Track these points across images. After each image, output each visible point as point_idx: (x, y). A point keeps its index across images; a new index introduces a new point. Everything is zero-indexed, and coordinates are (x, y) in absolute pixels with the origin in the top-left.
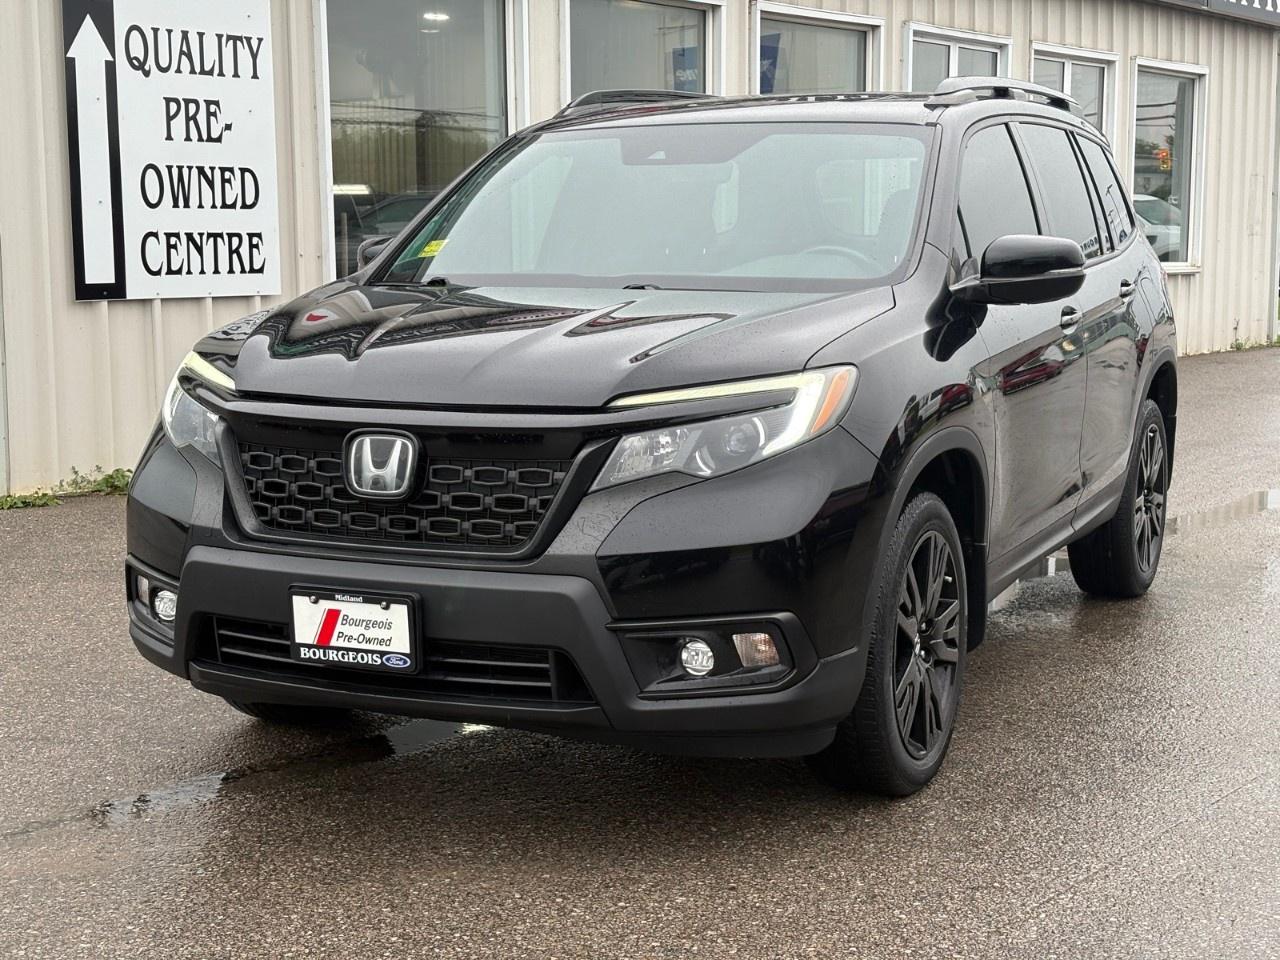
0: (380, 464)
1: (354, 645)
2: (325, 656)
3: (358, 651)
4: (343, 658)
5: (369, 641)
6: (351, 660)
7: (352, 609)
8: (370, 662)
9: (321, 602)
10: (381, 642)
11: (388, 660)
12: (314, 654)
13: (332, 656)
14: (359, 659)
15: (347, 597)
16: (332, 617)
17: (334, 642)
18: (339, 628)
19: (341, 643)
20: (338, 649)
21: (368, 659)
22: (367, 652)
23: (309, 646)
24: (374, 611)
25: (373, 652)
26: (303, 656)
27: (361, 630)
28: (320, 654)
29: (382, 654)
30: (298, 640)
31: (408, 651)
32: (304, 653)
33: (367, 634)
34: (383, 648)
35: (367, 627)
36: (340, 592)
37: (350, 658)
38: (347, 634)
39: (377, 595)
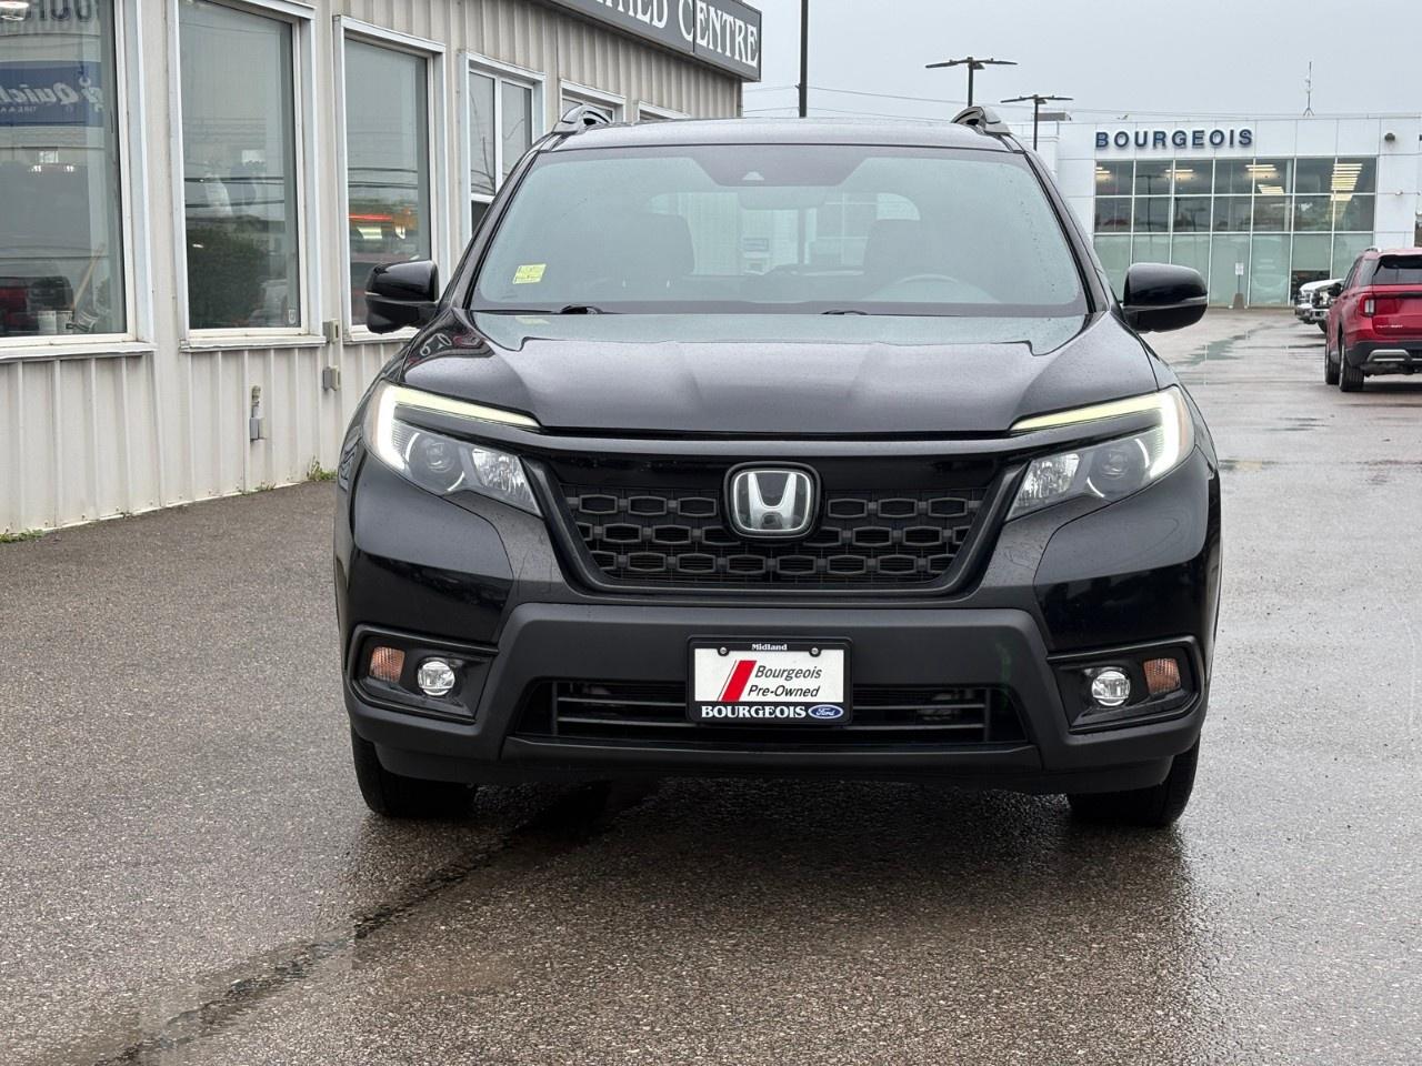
0: (772, 497)
1: (771, 698)
2: (733, 713)
3: (776, 704)
4: (757, 712)
5: (790, 692)
6: (767, 715)
7: (770, 659)
8: (792, 716)
9: (732, 654)
10: (805, 693)
11: (814, 712)
12: (720, 712)
13: (743, 712)
14: (778, 713)
15: (768, 646)
16: (744, 670)
17: (744, 697)
18: (752, 680)
19: (754, 697)
20: (751, 704)
21: (790, 712)
22: (788, 704)
23: (713, 704)
24: (800, 660)
25: (796, 704)
26: (704, 715)
27: (781, 681)
28: (727, 712)
29: (807, 705)
30: (698, 698)
31: (841, 700)
32: (706, 712)
33: (789, 685)
34: (809, 699)
35: (789, 678)
36: (757, 641)
37: (765, 714)
38: (763, 688)
39: (803, 641)
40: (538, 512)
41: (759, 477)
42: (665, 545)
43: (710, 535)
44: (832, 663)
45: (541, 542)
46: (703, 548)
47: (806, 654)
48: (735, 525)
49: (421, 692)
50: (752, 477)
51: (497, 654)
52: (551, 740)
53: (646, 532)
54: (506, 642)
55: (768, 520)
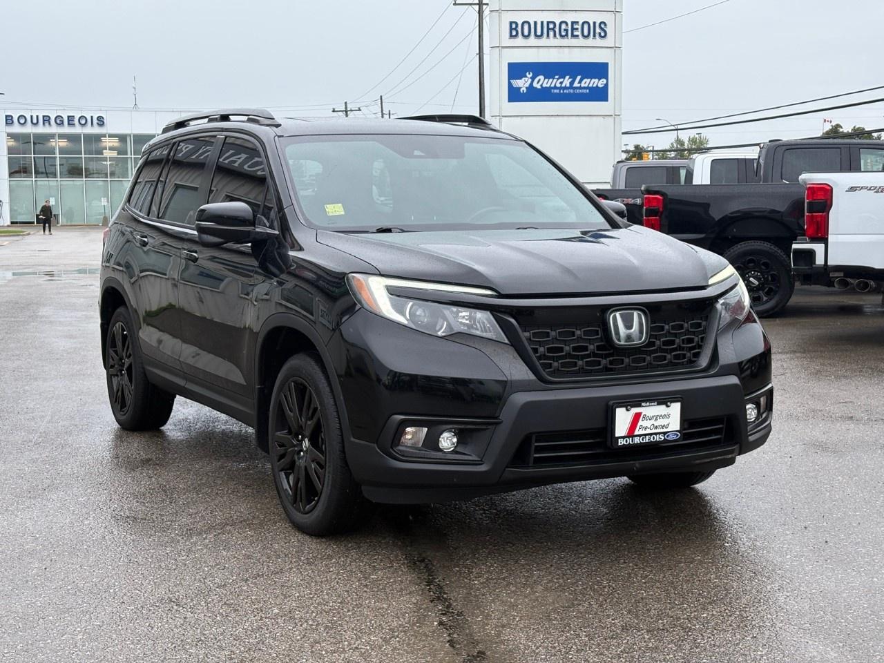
0: (629, 326)
1: (648, 431)
2: (632, 441)
3: (651, 434)
4: (643, 440)
5: (656, 428)
6: (647, 441)
7: (649, 410)
8: (658, 440)
9: (632, 409)
10: (663, 427)
11: (667, 437)
12: (626, 441)
13: (637, 440)
14: (652, 439)
15: (648, 404)
16: (637, 417)
17: (637, 433)
18: (640, 423)
19: (642, 432)
20: (640, 436)
21: (657, 438)
22: (656, 434)
23: (623, 437)
24: (662, 410)
25: (659, 433)
26: (619, 444)
27: (652, 422)
28: (630, 441)
29: (664, 433)
30: (617, 435)
31: (678, 429)
32: (621, 442)
33: (656, 424)
34: (665, 430)
35: (656, 419)
36: (644, 401)
37: (647, 440)
38: (645, 426)
39: (663, 399)
40: (507, 341)
41: (622, 316)
42: (577, 355)
43: (599, 348)
44: (676, 408)
45: (514, 358)
46: (596, 355)
47: (664, 406)
48: (614, 342)
49: (441, 450)
50: (618, 315)
51: (500, 423)
52: (528, 467)
53: (567, 348)
54: (507, 415)
55: (629, 338)
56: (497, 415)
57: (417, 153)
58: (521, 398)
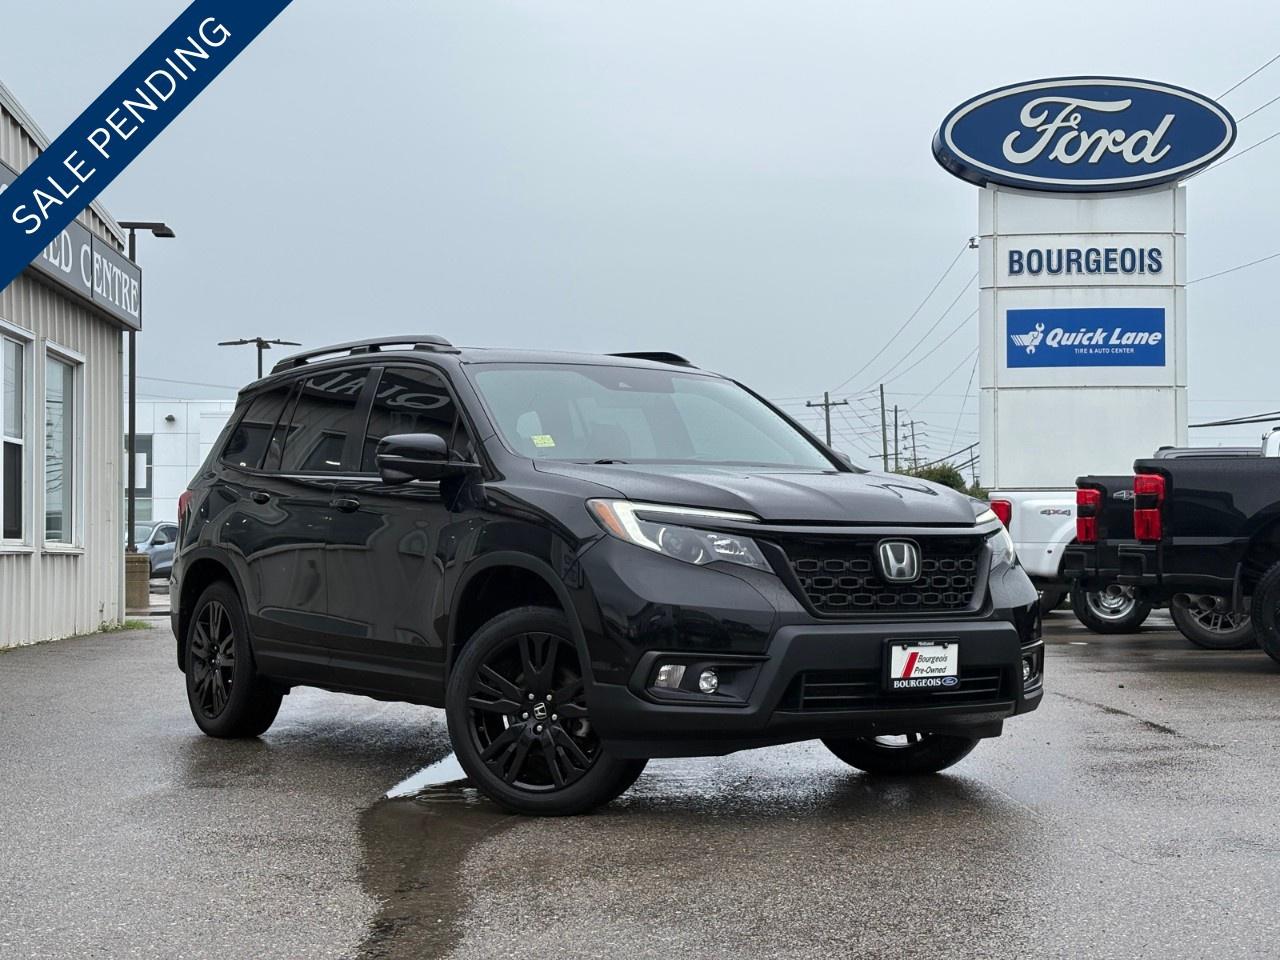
0: (899, 560)
1: (925, 675)
2: (908, 684)
3: (928, 678)
4: (919, 684)
5: (932, 671)
7: (927, 651)
8: (934, 685)
9: (909, 648)
10: (940, 670)
11: (944, 682)
12: (903, 684)
13: (913, 683)
14: (928, 683)
15: (925, 643)
16: (913, 657)
17: (913, 675)
18: (917, 664)
19: (918, 675)
20: (916, 679)
21: (933, 683)
22: (933, 678)
23: (899, 680)
24: (938, 651)
25: (936, 677)
26: (895, 687)
27: (929, 664)
28: (905, 684)
29: (942, 677)
30: (893, 676)
31: (955, 673)
32: (897, 685)
33: (933, 666)
34: (942, 674)
35: (932, 662)
36: (923, 640)
37: (923, 684)
38: (921, 669)
39: (941, 640)
40: (771, 571)
41: (891, 546)
42: (846, 589)
43: (869, 582)
44: (953, 650)
45: (781, 588)
46: (866, 591)
47: (941, 647)
48: (884, 575)
50: (888, 546)
51: (768, 659)
52: (797, 711)
53: (835, 581)
54: (777, 652)
55: (901, 572)
56: (763, 651)
57: (621, 385)
58: (791, 632)
